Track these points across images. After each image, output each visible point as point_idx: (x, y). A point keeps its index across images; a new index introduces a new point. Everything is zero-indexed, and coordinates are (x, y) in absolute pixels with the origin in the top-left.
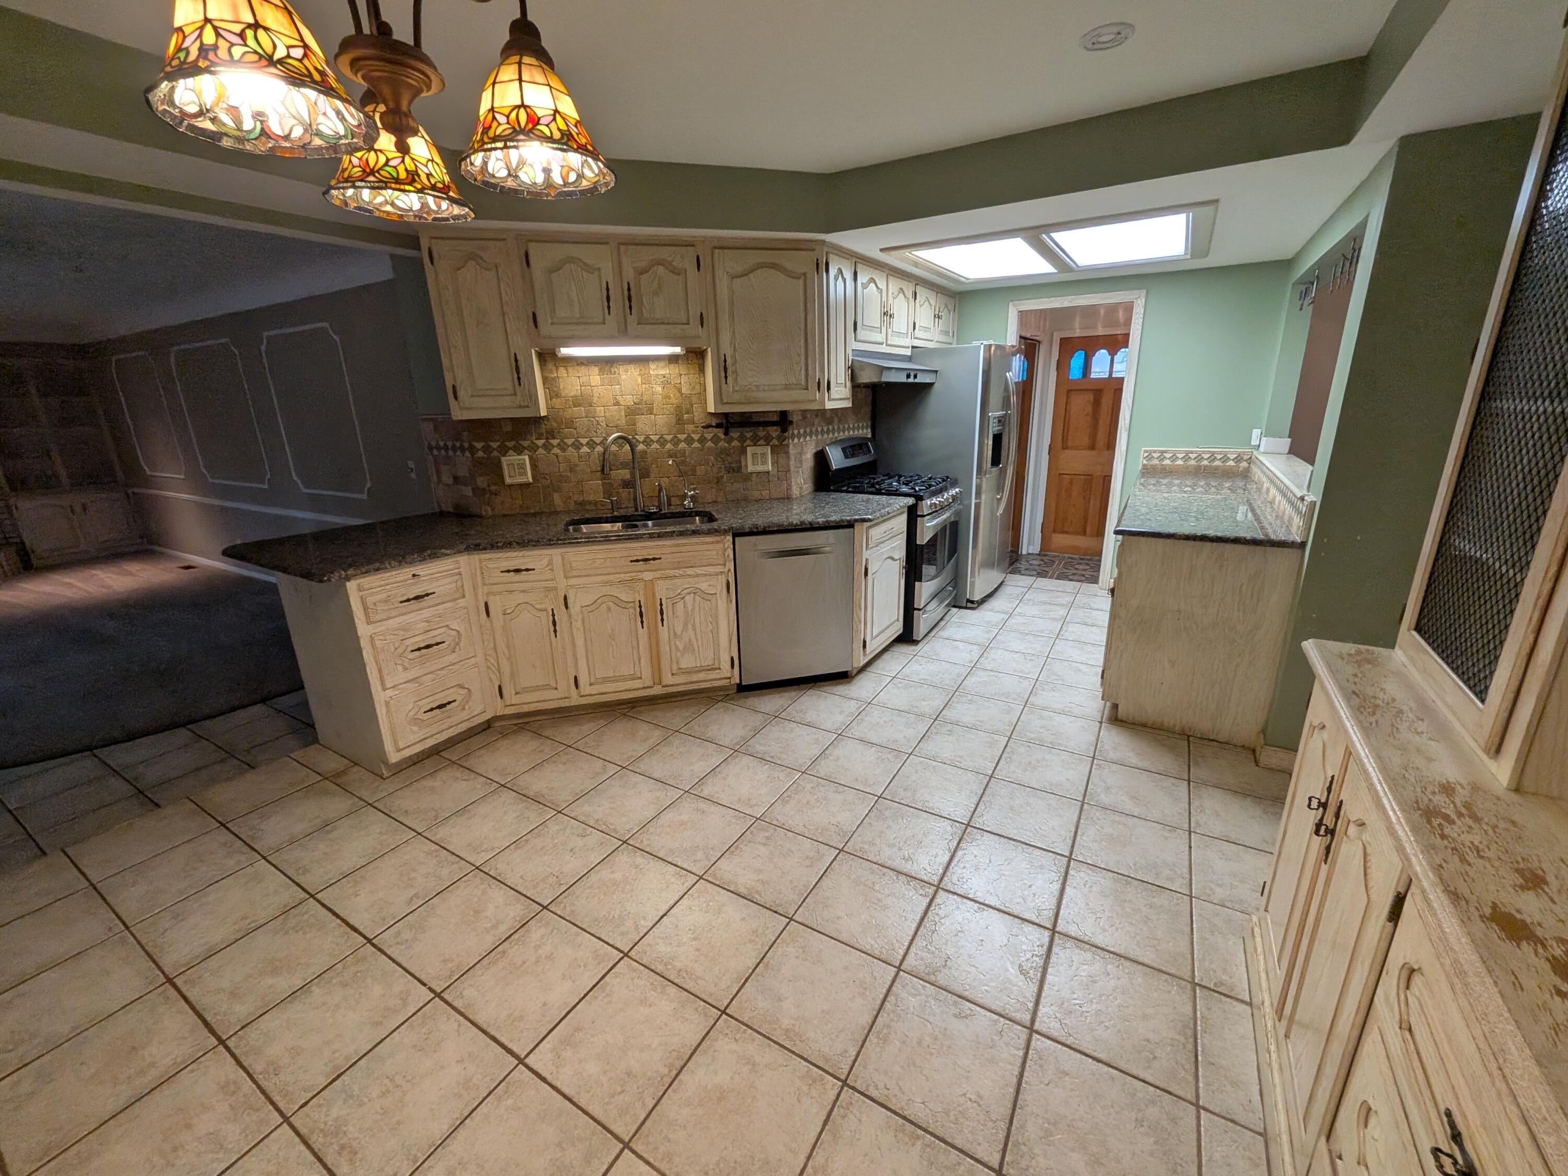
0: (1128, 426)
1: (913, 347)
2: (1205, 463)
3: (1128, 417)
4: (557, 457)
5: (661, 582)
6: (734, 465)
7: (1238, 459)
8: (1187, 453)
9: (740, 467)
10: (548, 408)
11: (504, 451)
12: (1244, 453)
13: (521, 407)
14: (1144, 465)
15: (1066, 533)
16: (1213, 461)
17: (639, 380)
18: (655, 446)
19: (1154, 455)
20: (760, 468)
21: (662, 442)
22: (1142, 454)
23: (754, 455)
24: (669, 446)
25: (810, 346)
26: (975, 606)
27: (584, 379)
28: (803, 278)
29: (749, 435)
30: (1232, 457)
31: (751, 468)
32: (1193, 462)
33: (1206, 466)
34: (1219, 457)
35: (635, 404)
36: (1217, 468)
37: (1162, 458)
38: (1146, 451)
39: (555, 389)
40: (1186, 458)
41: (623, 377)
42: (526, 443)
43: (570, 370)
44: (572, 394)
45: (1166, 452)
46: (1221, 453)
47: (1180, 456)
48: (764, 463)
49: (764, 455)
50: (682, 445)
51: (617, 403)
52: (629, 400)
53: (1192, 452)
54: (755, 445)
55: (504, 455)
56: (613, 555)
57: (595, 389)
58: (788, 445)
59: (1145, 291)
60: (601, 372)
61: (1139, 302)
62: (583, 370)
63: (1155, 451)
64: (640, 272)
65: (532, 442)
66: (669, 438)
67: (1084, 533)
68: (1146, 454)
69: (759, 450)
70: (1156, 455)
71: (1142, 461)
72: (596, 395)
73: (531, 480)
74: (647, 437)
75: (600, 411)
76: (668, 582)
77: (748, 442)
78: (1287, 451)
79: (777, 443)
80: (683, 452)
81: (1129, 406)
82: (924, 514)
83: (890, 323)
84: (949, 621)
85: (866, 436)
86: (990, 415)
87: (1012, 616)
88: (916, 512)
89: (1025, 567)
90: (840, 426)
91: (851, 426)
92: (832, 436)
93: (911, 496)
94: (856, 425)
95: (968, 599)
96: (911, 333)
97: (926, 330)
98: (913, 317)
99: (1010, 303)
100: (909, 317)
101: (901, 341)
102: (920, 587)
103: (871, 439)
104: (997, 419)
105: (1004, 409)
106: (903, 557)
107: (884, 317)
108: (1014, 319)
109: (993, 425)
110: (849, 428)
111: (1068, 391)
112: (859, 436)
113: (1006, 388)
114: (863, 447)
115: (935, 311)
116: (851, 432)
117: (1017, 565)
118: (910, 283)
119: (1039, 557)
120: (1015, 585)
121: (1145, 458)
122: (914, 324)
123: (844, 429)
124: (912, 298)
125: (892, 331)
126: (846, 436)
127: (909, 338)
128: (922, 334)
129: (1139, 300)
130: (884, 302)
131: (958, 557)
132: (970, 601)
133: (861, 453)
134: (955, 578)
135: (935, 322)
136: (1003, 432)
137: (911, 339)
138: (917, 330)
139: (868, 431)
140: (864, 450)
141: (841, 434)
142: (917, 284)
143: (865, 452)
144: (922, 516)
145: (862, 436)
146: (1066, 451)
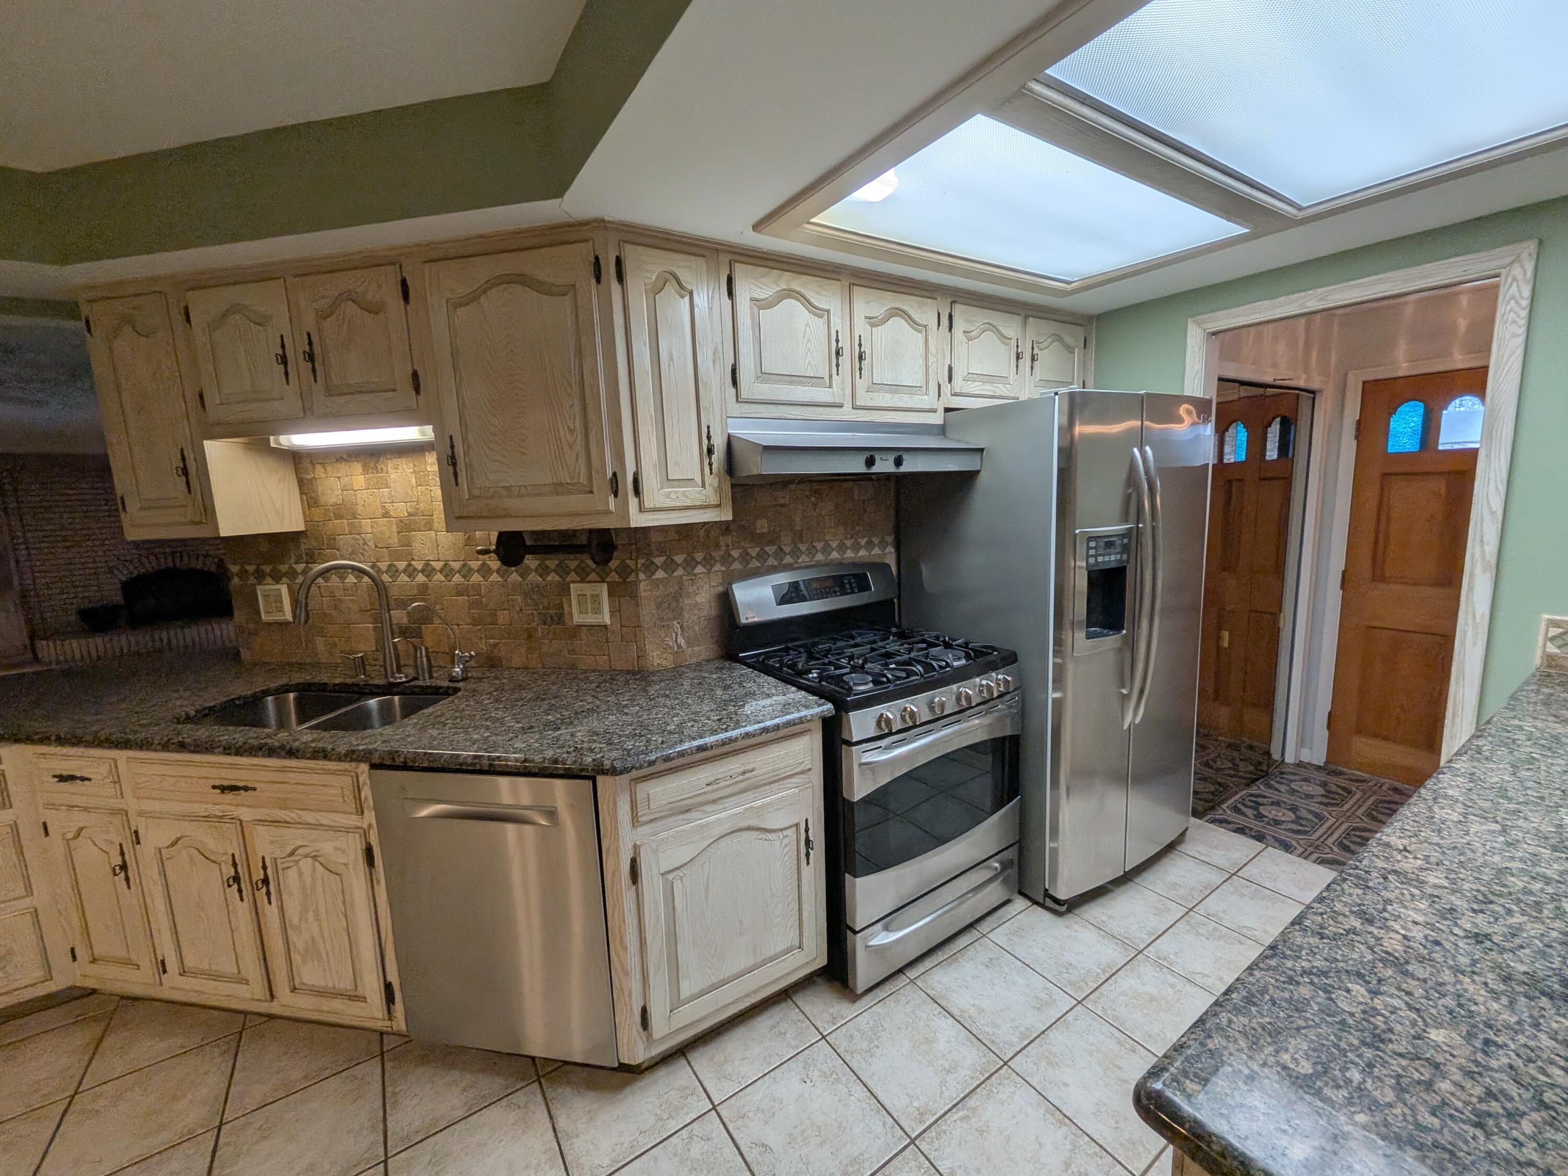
0: (1491, 558)
1: (947, 410)
3: (1492, 539)
4: (319, 587)
5: (261, 829)
6: (551, 612)
9: (561, 616)
10: (306, 521)
11: (260, 576)
13: (194, 523)
14: (1550, 657)
15: (1386, 738)
17: (414, 481)
18: (439, 577)
20: (591, 619)
21: (447, 571)
22: (1543, 631)
23: (581, 596)
24: (457, 578)
25: (592, 416)
26: (1064, 908)
27: (345, 480)
28: (572, 292)
29: (573, 564)
31: (578, 619)
35: (410, 515)
38: (1555, 624)
39: (313, 495)
41: (392, 476)
42: (284, 568)
43: (329, 468)
44: (332, 501)
48: (597, 611)
49: (596, 599)
50: (476, 578)
51: (386, 515)
52: (400, 510)
54: (582, 581)
55: (260, 583)
56: (191, 771)
57: (359, 494)
58: (636, 582)
59: (1532, 245)
60: (365, 468)
61: (1517, 274)
62: (343, 468)
64: (323, 316)
65: (291, 567)
66: (456, 565)
68: (1555, 631)
69: (588, 589)
71: (1539, 648)
72: (361, 502)
73: (289, 617)
74: (427, 564)
75: (366, 524)
76: (273, 830)
77: (573, 576)
79: (617, 579)
80: (477, 588)
81: (1493, 513)
82: (854, 740)
83: (860, 369)
84: (984, 935)
85: (878, 560)
86: (1077, 531)
87: (1134, 962)
88: (841, 733)
89: (1273, 795)
90: (800, 546)
91: (834, 544)
92: (776, 563)
93: (829, 699)
94: (848, 543)
95: (1047, 890)
96: (939, 386)
97: (990, 378)
98: (944, 358)
99: (1189, 320)
100: (931, 359)
101: (903, 400)
102: (854, 886)
103: (888, 566)
104: (1100, 540)
105: (1126, 521)
106: (807, 820)
107: (837, 359)
108: (1197, 348)
109: (1092, 548)
110: (827, 549)
111: (1384, 475)
112: (856, 560)
113: (1132, 479)
114: (852, 580)
115: (1018, 347)
116: (835, 555)
117: (1259, 788)
118: (930, 300)
119: (1322, 777)
120: (1202, 858)
121: (1552, 639)
122: (950, 369)
123: (812, 551)
124: (939, 325)
125: (870, 383)
126: (818, 561)
127: (931, 394)
128: (975, 387)
129: (1516, 265)
130: (837, 332)
131: (1022, 802)
132: (1051, 892)
133: (835, 592)
134: (1019, 842)
135: (1017, 367)
136: (1124, 568)
137: (939, 396)
138: (960, 380)
139: (887, 551)
140: (847, 586)
141: (804, 559)
142: (954, 302)
143: (849, 591)
144: (850, 744)
145: (867, 560)
146: (1382, 586)
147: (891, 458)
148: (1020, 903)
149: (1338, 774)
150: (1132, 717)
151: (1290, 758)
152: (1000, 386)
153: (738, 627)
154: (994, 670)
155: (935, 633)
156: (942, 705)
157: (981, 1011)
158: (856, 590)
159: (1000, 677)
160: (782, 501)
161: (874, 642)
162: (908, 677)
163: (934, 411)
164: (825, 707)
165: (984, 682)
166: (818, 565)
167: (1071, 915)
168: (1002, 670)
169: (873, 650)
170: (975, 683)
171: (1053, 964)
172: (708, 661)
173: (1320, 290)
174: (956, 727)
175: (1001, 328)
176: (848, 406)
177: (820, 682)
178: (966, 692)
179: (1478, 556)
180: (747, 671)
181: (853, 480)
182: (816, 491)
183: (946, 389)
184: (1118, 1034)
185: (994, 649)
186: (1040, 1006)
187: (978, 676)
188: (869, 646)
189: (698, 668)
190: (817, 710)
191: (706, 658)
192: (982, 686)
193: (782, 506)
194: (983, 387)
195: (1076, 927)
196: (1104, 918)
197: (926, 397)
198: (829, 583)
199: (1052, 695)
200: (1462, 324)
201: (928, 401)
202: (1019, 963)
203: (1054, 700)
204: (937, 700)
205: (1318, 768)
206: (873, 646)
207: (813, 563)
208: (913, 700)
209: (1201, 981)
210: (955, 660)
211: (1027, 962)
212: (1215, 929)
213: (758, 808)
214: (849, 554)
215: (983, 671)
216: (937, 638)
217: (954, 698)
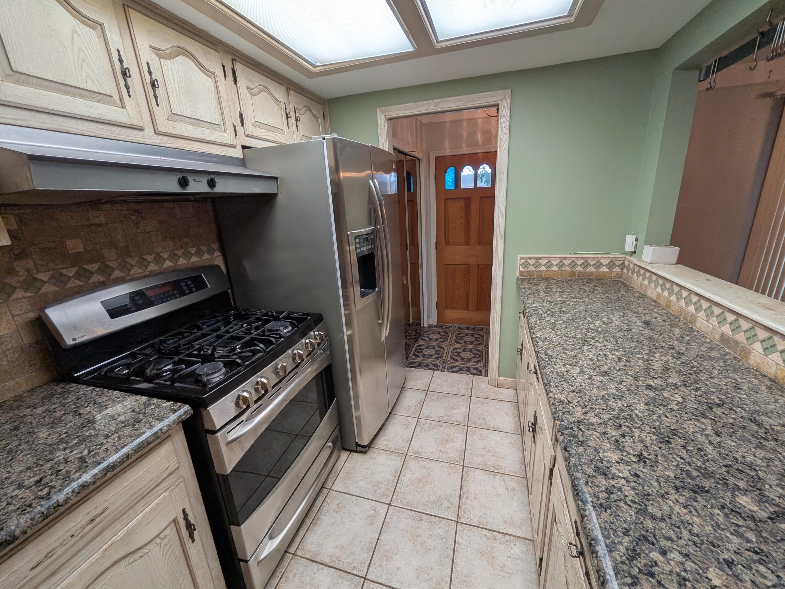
0: (503, 233)
1: (244, 147)
2: (579, 269)
3: (502, 225)
7: (611, 265)
8: (561, 260)
12: (616, 259)
14: (521, 272)
15: (454, 308)
16: (586, 267)
19: (530, 261)
22: (519, 262)
26: (367, 448)
30: (605, 262)
32: (567, 269)
33: (580, 272)
34: (592, 263)
36: (591, 274)
37: (537, 265)
38: (522, 259)
40: (561, 265)
45: (541, 258)
46: (593, 259)
47: (555, 262)
53: (566, 259)
59: (509, 91)
61: (505, 103)
63: (530, 259)
67: (467, 308)
68: (522, 261)
70: (532, 262)
71: (518, 269)
78: (675, 260)
81: (502, 214)
82: (218, 428)
83: (156, 97)
84: (330, 489)
85: (209, 263)
86: (349, 233)
87: (406, 462)
88: (203, 425)
89: (426, 343)
90: (129, 260)
91: (166, 256)
92: (102, 279)
93: (184, 401)
94: (180, 252)
95: (357, 443)
96: (235, 127)
97: (271, 128)
98: (234, 105)
99: (378, 109)
100: (224, 104)
101: (206, 134)
102: (240, 532)
103: (218, 267)
104: (360, 237)
105: (370, 225)
106: (184, 511)
107: (125, 81)
108: (383, 127)
109: (358, 243)
110: (159, 259)
111: (445, 199)
112: (190, 266)
113: (371, 200)
114: (189, 283)
115: (286, 109)
116: (168, 264)
117: (420, 342)
118: (213, 51)
119: (437, 330)
120: (414, 388)
121: (521, 265)
122: (241, 115)
123: (143, 263)
124: (225, 76)
125: (170, 113)
126: (151, 271)
127: (229, 132)
128: (261, 133)
129: (504, 100)
130: (118, 51)
131: (338, 403)
132: (359, 443)
133: (174, 295)
134: (339, 423)
135: (288, 123)
136: (373, 253)
137: (236, 135)
138: (250, 125)
139: (215, 255)
140: (185, 288)
141: (135, 271)
142: (235, 60)
143: (188, 292)
144: (214, 432)
145: (198, 265)
146: (449, 247)
147: (204, 180)
148: (344, 455)
149: (441, 327)
150: (385, 333)
151: (426, 325)
152: (279, 135)
153: (65, 350)
154: (311, 330)
155: (265, 311)
156: (284, 368)
157: (341, 548)
158: (194, 290)
159: (317, 333)
160: (97, 221)
161: (219, 329)
162: (254, 355)
163: (234, 147)
164: (181, 411)
165: (307, 341)
166: (153, 274)
167: (371, 449)
168: (316, 329)
169: (219, 337)
170: (302, 342)
171: (370, 487)
172: (32, 390)
173: (435, 101)
174: (297, 380)
175: (273, 92)
176: (149, 131)
177: (172, 384)
178: (298, 352)
179: (498, 233)
180: (84, 389)
181: (173, 201)
182: (137, 212)
183: (240, 130)
184: (412, 513)
185: (308, 315)
186: (371, 520)
187: (303, 337)
188: (215, 334)
189: (16, 404)
190: (173, 417)
191: (28, 388)
192: (307, 343)
193: (99, 225)
194: (267, 134)
195: (375, 456)
196: (386, 443)
197: (225, 134)
198: (168, 288)
199: (346, 333)
200: (465, 134)
201: (228, 137)
202: (354, 497)
203: (348, 336)
204: (280, 366)
205: (436, 326)
206: (218, 333)
207: (148, 273)
208: (261, 374)
209: (434, 456)
210: (284, 329)
211: (357, 494)
212: (430, 424)
213: (122, 538)
214: (182, 262)
215: (304, 334)
216: (266, 315)
217: (291, 359)
